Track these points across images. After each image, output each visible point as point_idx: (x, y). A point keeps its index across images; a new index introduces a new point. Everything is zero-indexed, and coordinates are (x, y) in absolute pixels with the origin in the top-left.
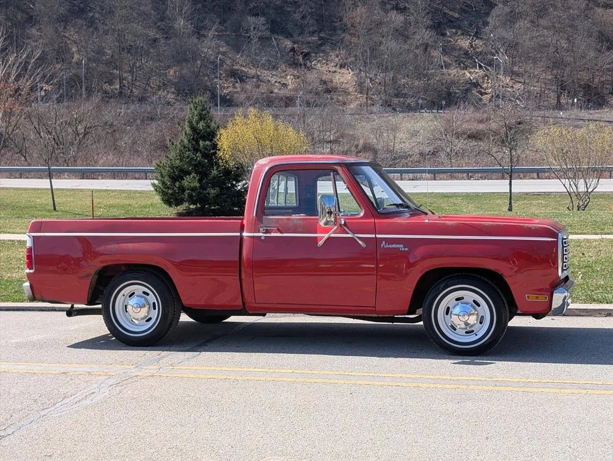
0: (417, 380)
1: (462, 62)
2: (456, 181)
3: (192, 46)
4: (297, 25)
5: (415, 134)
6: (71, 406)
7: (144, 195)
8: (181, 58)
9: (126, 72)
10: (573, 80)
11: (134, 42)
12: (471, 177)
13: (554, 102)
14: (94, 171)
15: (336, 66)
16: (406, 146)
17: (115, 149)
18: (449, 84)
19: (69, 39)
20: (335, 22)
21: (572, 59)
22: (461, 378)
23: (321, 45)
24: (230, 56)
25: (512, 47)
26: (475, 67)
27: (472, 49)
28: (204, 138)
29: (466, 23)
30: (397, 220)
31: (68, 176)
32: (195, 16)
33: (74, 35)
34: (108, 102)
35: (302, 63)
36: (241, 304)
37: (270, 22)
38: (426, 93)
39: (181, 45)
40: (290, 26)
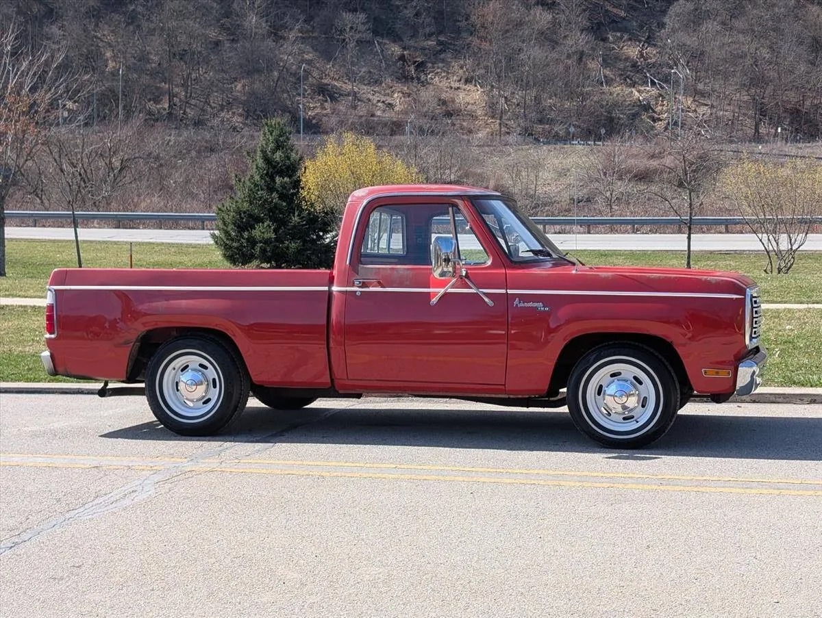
0: (558, 477)
1: (627, 77)
2: (617, 235)
3: (268, 52)
4: (408, 24)
5: (563, 173)
6: (106, 506)
7: (200, 250)
8: (252, 68)
9: (177, 86)
10: (777, 103)
11: (190, 45)
12: (638, 230)
13: (751, 132)
14: (134, 218)
15: (460, 80)
16: (552, 189)
17: (161, 190)
18: (611, 105)
19: (102, 41)
20: (459, 21)
21: (776, 75)
22: (615, 475)
23: (441, 51)
24: (318, 65)
25: (696, 57)
26: (645, 83)
27: (642, 59)
28: (281, 173)
29: (635, 24)
30: (536, 271)
31: (98, 224)
32: (272, 10)
33: (109, 36)
34: (153, 126)
35: (414, 76)
36: (329, 381)
37: (372, 20)
38: (579, 119)
39: (252, 51)
40: (399, 26)
